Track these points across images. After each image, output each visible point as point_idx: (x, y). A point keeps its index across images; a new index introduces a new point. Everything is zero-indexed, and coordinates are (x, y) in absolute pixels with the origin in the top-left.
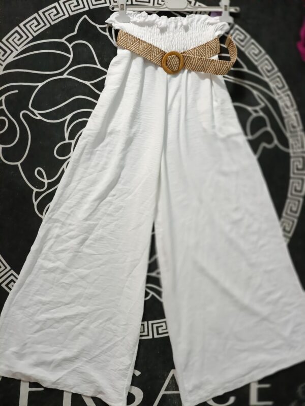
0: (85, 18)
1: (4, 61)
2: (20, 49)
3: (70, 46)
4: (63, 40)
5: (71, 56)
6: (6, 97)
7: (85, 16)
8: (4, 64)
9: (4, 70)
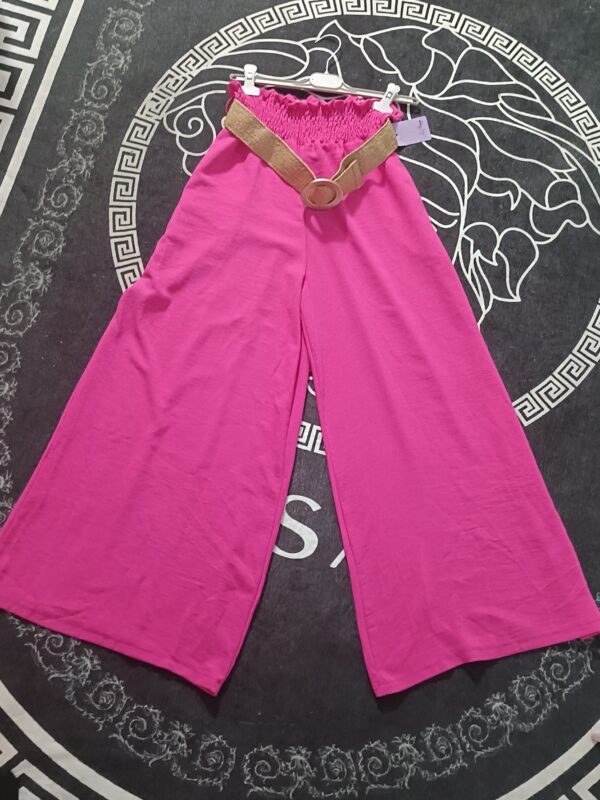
0: (334, 24)
1: (216, 54)
2: (240, 44)
3: (307, 52)
4: (300, 43)
5: (306, 64)
6: (208, 96)
7: (335, 21)
8: (216, 58)
9: (213, 64)
